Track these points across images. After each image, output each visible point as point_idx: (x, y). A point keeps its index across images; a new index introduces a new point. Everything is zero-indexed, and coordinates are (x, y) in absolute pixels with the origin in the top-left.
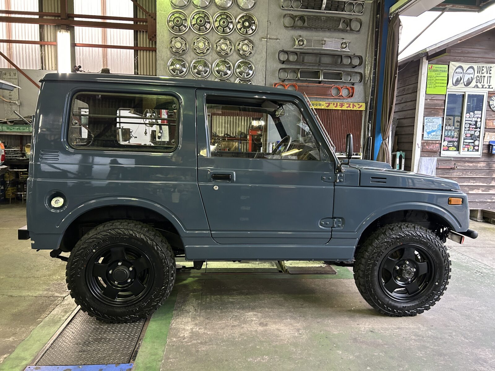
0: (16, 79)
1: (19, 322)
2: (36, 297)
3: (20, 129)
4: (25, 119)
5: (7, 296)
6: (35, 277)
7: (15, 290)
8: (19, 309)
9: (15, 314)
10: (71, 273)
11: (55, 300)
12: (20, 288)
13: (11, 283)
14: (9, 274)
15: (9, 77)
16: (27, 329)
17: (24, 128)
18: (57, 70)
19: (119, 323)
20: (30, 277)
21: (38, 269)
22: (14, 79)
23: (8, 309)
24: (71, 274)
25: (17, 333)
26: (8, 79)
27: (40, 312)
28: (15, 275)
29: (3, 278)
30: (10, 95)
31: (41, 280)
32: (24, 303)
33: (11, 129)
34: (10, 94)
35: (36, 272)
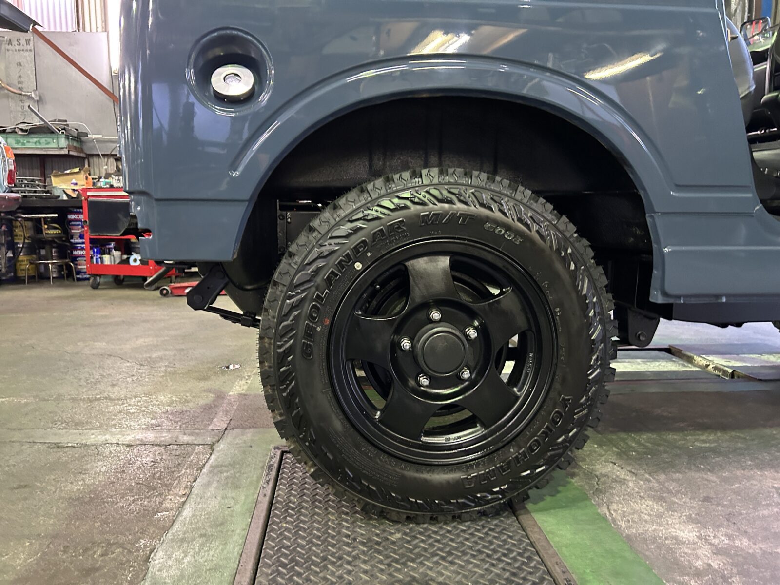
0: (31, 50)
1: (97, 524)
2: (129, 446)
3: (40, 143)
4: (49, 123)
5: (45, 446)
6: (111, 399)
7: (65, 431)
8: (87, 482)
9: (78, 499)
10: (280, 347)
11: (189, 454)
12: (77, 424)
13: (50, 413)
14: (43, 393)
15: (17, 48)
16: (130, 552)
17: (49, 140)
18: (106, 31)
19: (434, 520)
20: (99, 399)
21: (114, 383)
22: (27, 50)
23: (53, 482)
24: (281, 350)
25: (97, 570)
26: (16, 50)
27: (155, 489)
28: (59, 395)
29: (26, 404)
30: (19, 83)
31: (130, 405)
32: (101, 463)
33: (23, 144)
34: (20, 80)
35: (110, 388)
